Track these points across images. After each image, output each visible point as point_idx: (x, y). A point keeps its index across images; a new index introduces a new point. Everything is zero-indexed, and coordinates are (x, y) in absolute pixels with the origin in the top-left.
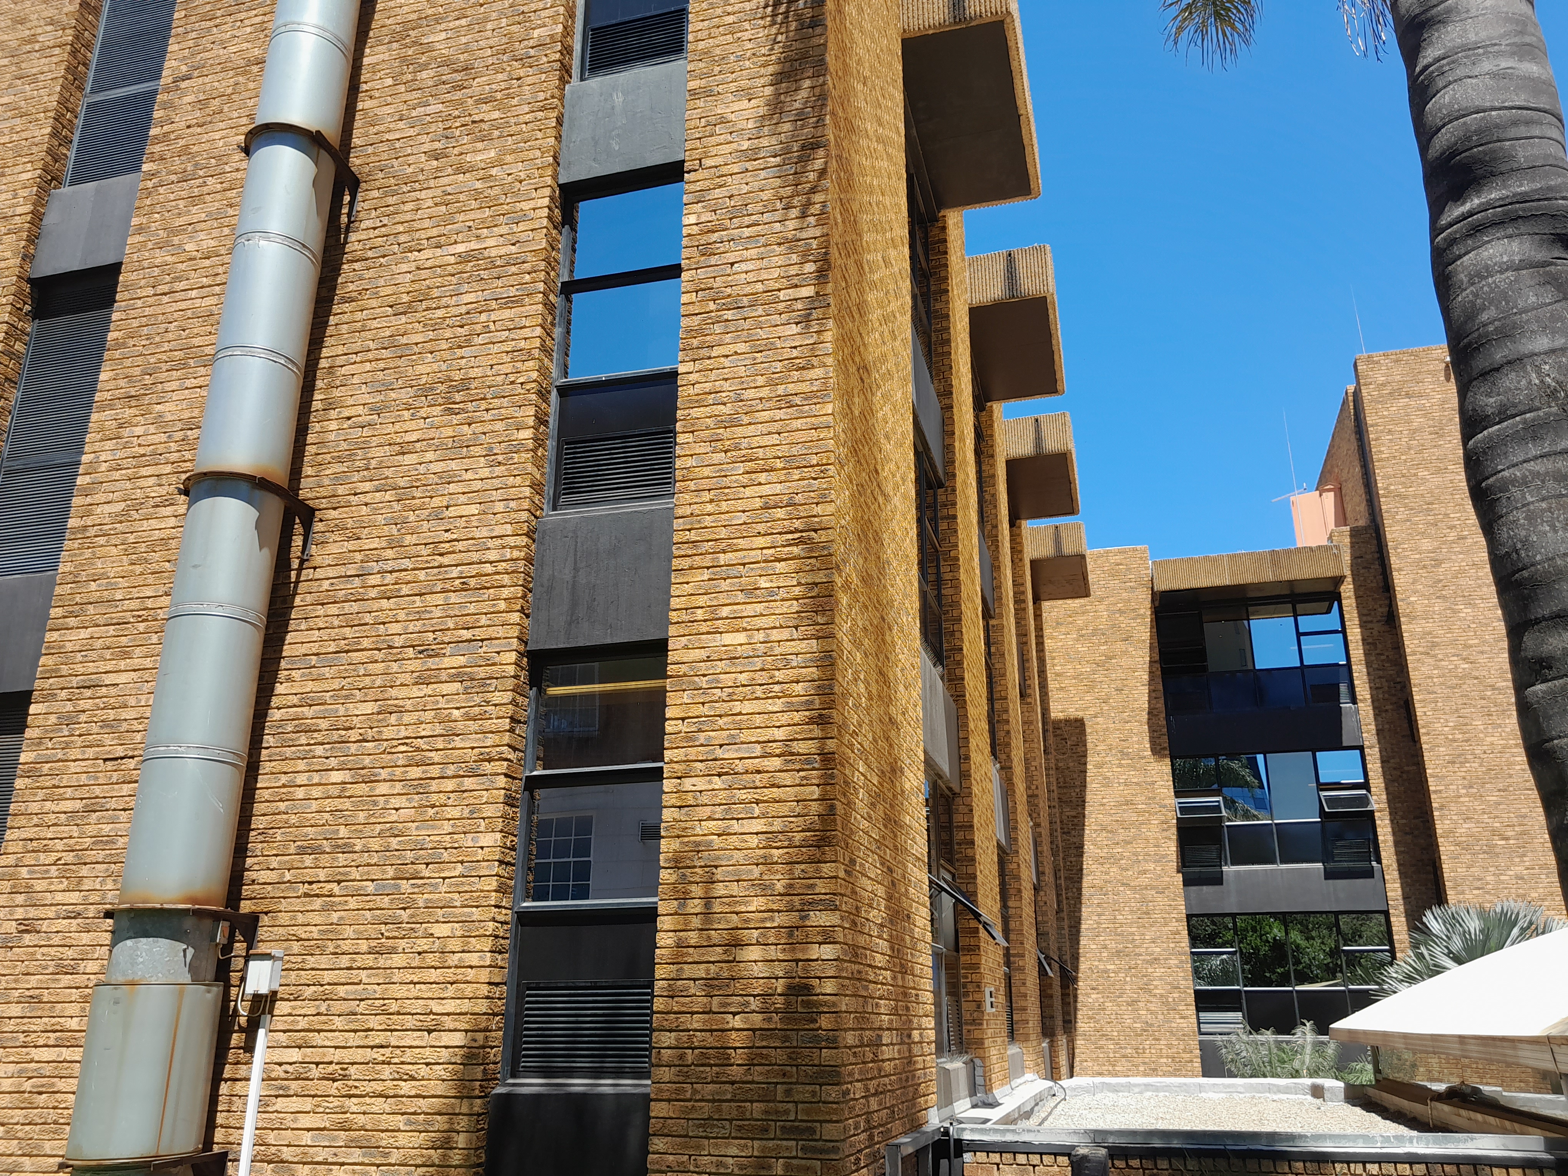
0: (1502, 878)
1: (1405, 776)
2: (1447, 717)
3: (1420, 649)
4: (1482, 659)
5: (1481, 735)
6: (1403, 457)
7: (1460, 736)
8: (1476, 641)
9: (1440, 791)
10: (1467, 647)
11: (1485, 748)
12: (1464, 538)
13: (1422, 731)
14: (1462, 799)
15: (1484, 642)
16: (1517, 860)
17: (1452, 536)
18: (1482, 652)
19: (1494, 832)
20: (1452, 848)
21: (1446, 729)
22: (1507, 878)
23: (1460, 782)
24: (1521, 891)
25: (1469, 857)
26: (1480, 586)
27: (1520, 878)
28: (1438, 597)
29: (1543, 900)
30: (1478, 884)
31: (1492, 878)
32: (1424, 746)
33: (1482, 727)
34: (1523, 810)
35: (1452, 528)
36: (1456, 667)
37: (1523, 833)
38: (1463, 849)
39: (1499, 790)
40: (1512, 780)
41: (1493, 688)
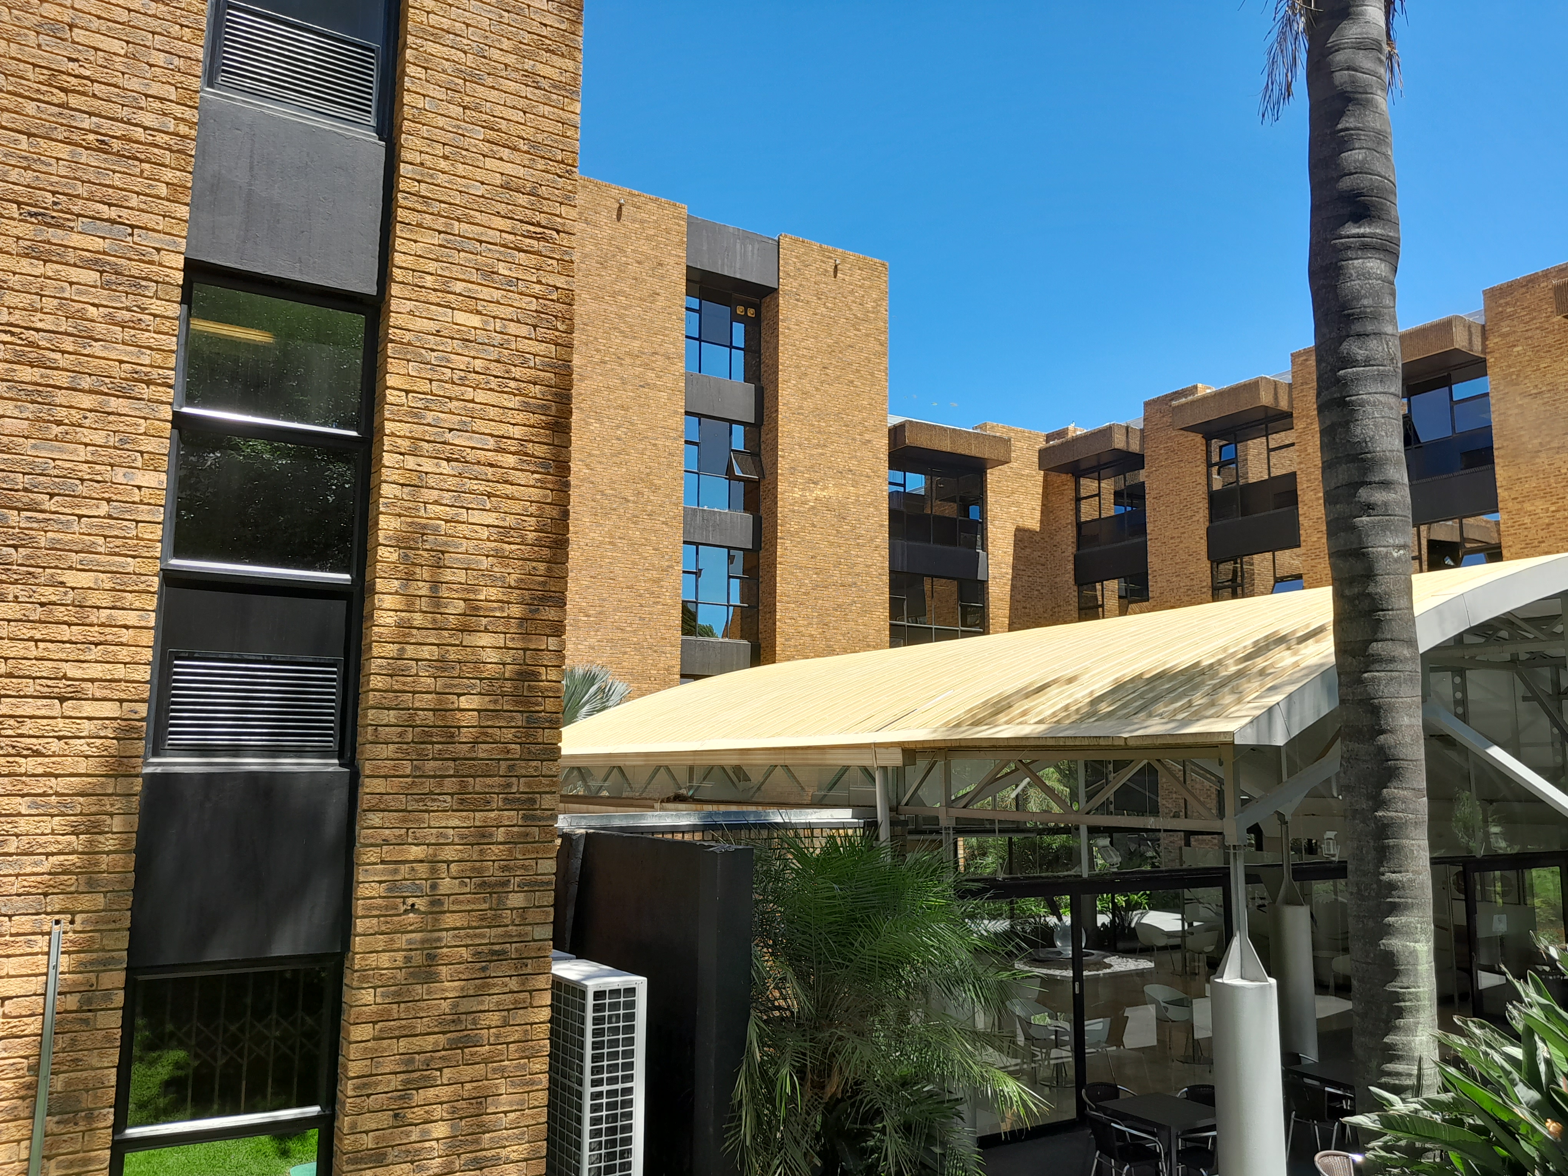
4: (599, 468)
5: (587, 530)
8: (598, 452)
10: (590, 455)
11: (588, 541)
12: (605, 363)
15: (603, 454)
16: (593, 634)
17: (597, 358)
18: (600, 462)
19: (581, 610)
22: (583, 647)
24: (591, 658)
26: (609, 408)
27: (592, 648)
31: (573, 646)
33: (588, 524)
34: (605, 595)
35: (598, 351)
36: (580, 471)
37: (601, 613)
39: (591, 577)
40: (601, 570)
41: (603, 493)
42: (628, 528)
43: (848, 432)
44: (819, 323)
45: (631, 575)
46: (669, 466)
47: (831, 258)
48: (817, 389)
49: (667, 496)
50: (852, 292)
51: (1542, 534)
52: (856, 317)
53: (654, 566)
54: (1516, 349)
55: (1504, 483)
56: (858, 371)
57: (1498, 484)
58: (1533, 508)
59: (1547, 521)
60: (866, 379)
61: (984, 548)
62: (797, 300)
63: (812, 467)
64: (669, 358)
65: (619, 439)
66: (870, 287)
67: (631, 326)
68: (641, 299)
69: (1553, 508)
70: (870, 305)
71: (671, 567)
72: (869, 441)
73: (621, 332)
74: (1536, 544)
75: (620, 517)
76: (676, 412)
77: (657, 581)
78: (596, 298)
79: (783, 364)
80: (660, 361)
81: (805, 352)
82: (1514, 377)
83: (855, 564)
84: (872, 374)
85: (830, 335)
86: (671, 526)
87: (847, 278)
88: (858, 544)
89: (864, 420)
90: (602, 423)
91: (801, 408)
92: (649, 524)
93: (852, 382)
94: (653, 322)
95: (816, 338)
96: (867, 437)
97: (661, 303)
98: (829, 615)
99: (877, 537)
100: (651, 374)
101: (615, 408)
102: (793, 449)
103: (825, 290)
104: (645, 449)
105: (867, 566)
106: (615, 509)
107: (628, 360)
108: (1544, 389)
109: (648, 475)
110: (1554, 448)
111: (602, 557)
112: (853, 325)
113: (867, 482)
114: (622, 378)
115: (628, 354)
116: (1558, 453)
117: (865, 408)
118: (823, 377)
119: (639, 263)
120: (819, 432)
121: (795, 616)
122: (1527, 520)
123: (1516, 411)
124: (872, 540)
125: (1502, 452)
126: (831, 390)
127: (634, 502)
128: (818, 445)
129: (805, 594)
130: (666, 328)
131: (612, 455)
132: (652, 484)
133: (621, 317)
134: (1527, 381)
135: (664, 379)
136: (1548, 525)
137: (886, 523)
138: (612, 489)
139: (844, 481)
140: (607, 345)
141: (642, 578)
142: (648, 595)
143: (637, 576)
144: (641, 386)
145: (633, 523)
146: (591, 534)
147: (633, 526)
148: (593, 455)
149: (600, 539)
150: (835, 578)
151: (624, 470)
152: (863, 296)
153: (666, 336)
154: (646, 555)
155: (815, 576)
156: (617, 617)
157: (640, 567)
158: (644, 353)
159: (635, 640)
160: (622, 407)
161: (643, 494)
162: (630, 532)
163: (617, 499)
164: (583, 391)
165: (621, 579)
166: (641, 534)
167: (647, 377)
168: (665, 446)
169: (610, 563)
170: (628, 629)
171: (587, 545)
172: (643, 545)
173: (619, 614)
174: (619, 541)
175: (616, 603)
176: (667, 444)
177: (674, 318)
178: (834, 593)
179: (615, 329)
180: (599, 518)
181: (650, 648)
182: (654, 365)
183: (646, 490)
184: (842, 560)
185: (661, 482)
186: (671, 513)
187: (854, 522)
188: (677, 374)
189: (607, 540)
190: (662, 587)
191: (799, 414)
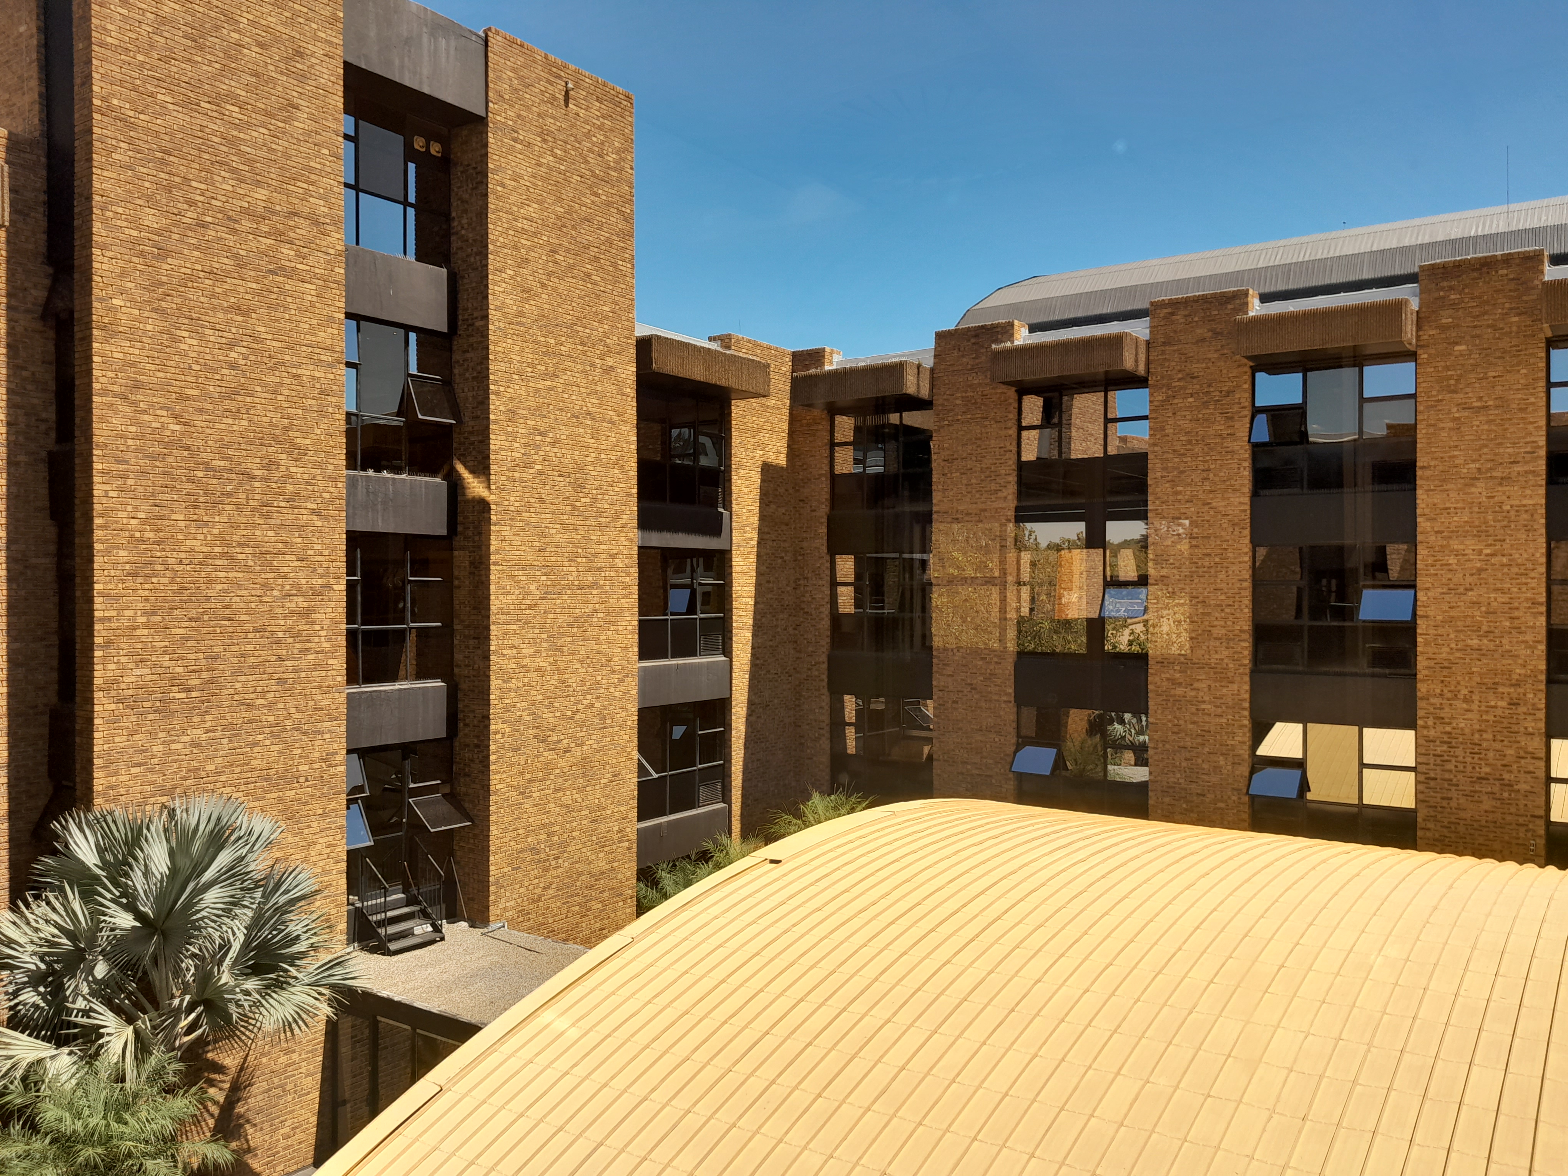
0: (174, 746)
1: (29, 573)
2: (137, 502)
3: (116, 388)
4: (199, 421)
5: (180, 536)
6: (140, 57)
7: (151, 535)
8: (196, 392)
9: (109, 619)
10: (183, 397)
11: (183, 555)
12: (204, 225)
13: (97, 521)
14: (138, 632)
15: (206, 395)
16: (196, 719)
17: (190, 216)
18: (201, 411)
19: (175, 681)
20: (113, 706)
21: (133, 522)
22: (180, 746)
23: (140, 606)
24: (194, 763)
25: (133, 718)
26: (214, 309)
27: (196, 744)
28: (154, 310)
29: (219, 774)
30: (139, 758)
31: (161, 748)
32: (97, 546)
33: (182, 524)
34: (216, 649)
35: (192, 203)
36: (163, 427)
37: (211, 681)
38: (128, 707)
39: (190, 620)
40: (209, 605)
41: (207, 466)
42: (255, 526)
43: (584, 353)
44: (544, 179)
45: (263, 608)
46: (321, 412)
47: (559, 77)
48: (543, 285)
49: (318, 465)
50: (588, 135)
51: (1469, 579)
52: (594, 175)
53: (299, 589)
54: (1457, 348)
55: (1427, 511)
56: (596, 259)
57: (1418, 511)
58: (1462, 547)
59: (1478, 565)
60: (608, 272)
61: (728, 505)
62: (515, 140)
63: (538, 408)
64: (316, 223)
65: (233, 366)
66: (612, 130)
67: (250, 162)
68: (267, 114)
69: (1488, 551)
70: (612, 158)
71: (329, 587)
72: (612, 368)
73: (233, 171)
74: (1461, 590)
75: (239, 507)
76: (331, 319)
77: (305, 614)
78: (186, 104)
79: (494, 243)
80: (303, 230)
81: (525, 224)
82: (1452, 382)
83: (596, 555)
84: (615, 265)
85: (560, 199)
86: (326, 517)
87: (582, 112)
88: (600, 525)
89: (606, 335)
90: (202, 338)
91: (521, 314)
92: (289, 517)
93: (589, 276)
94: (288, 157)
95: (540, 203)
96: (610, 361)
97: (301, 123)
98: (563, 635)
99: (623, 512)
100: (287, 251)
101: (226, 311)
102: (510, 380)
103: (553, 128)
104: (281, 384)
105: (611, 556)
106: (229, 494)
107: (246, 224)
108: (1491, 403)
109: (286, 429)
110: (1495, 478)
111: (210, 582)
112: (590, 188)
113: (611, 430)
114: (236, 256)
115: (245, 211)
116: (1501, 484)
117: (606, 317)
118: (551, 267)
119: (260, 45)
120: (546, 354)
121: (516, 642)
122: (1452, 560)
123: (1451, 425)
124: (617, 517)
125: (1428, 473)
126: (562, 287)
127: (264, 479)
128: (545, 375)
129: (530, 607)
130: (311, 170)
131: (222, 398)
132: (294, 446)
133: (231, 142)
134: (1468, 390)
135: (311, 260)
136: (1480, 570)
137: (635, 491)
138: (223, 459)
139: (581, 430)
140: (208, 194)
141: (280, 611)
142: (290, 640)
143: (271, 609)
144: (271, 272)
145: (262, 516)
146: (188, 543)
147: (261, 521)
148: (188, 398)
149: (205, 549)
150: (571, 578)
151: (244, 423)
152: (602, 143)
153: (312, 183)
154: (286, 570)
155: (544, 578)
156: (238, 685)
157: (276, 593)
158: (274, 213)
159: (272, 718)
160: (237, 309)
161: (278, 464)
162: (258, 533)
163: (233, 476)
164: (164, 279)
165: (243, 617)
166: (277, 534)
167: (280, 256)
168: (314, 378)
169: (224, 591)
170: (259, 702)
171: (181, 563)
172: (280, 553)
173: (243, 679)
174: (238, 550)
175: (236, 660)
176: (317, 374)
177: (326, 152)
178: (569, 601)
179: (221, 163)
180: (202, 512)
181: (297, 730)
182: (292, 234)
183: (284, 456)
184: (580, 550)
185: (308, 442)
186: (325, 495)
187: (594, 492)
188: (332, 251)
189: (217, 550)
190: (313, 623)
191: (518, 324)
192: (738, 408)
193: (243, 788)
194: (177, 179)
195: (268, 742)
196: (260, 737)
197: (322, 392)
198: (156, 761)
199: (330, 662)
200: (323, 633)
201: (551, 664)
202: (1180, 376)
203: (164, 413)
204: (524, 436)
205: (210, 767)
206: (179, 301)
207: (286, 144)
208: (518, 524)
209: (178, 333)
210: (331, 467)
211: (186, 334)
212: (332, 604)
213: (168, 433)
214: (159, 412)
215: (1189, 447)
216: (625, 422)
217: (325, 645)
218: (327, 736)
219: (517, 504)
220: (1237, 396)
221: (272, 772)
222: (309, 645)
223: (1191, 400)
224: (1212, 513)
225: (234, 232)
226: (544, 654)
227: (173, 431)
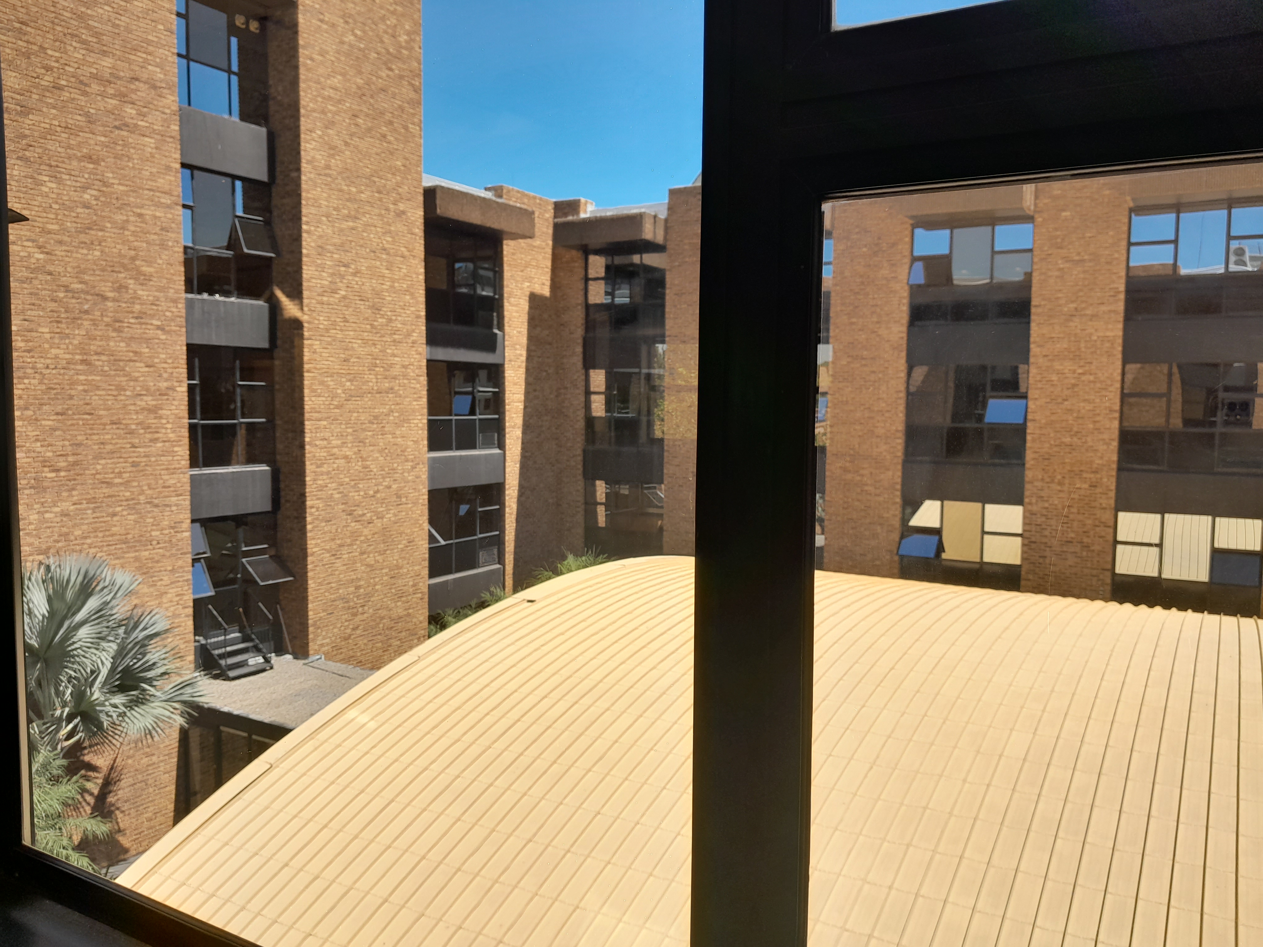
42: (108, 338)
43: (380, 200)
44: (346, 55)
45: (118, 405)
46: (163, 245)
48: (347, 144)
49: (161, 289)
50: (383, 19)
51: (1066, 392)
52: (388, 53)
53: (148, 390)
54: (1064, 214)
55: (1037, 339)
56: (391, 123)
57: (1032, 339)
58: (1061, 367)
59: (1073, 381)
60: (400, 134)
61: (501, 327)
62: (322, 21)
63: (342, 245)
64: (154, 87)
65: (87, 206)
66: (403, 15)
67: (97, 35)
69: (1080, 371)
70: (403, 38)
71: (173, 389)
72: (403, 212)
73: (84, 42)
74: (1060, 400)
75: (94, 323)
76: (168, 168)
77: (153, 410)
79: (305, 107)
80: (143, 92)
81: (332, 93)
82: (1059, 240)
83: (391, 365)
84: (406, 128)
86: (168, 332)
88: (394, 341)
89: (399, 185)
90: (60, 181)
91: (328, 167)
92: (138, 331)
93: (384, 136)
94: (130, 32)
95: (343, 75)
96: (402, 207)
98: (364, 430)
99: (413, 331)
100: (130, 110)
101: (80, 160)
102: (320, 222)
103: (353, 12)
104: (127, 221)
105: (404, 367)
106: (86, 312)
107: (95, 87)
108: (1086, 257)
109: (133, 259)
110: (1087, 315)
111: (73, 384)
112: (385, 63)
113: (402, 263)
114: (87, 115)
115: (94, 76)
116: (1091, 320)
117: (399, 170)
118: (353, 129)
120: (348, 200)
121: (327, 435)
122: (1054, 378)
123: (1057, 273)
124: (409, 335)
125: (1039, 310)
126: (362, 146)
127: (114, 300)
128: (348, 217)
129: (337, 407)
130: (149, 43)
131: (78, 232)
132: (140, 273)
134: (1070, 247)
135: (150, 118)
136: (1074, 385)
137: (423, 313)
138: (81, 283)
139: (378, 263)
140: (62, 61)
141: (132, 408)
142: (142, 431)
143: (125, 406)
144: (116, 127)
145: (115, 330)
146: (54, 351)
147: (114, 334)
148: (49, 232)
149: (67, 356)
150: (371, 384)
151: (97, 253)
152: (395, 26)
153: (150, 54)
154: (137, 374)
155: (348, 384)
156: (99, 467)
157: (128, 393)
158: (119, 78)
159: (128, 494)
160: (89, 158)
161: (126, 288)
162: (112, 344)
163: (89, 297)
164: (27, 132)
165: (102, 413)
166: (128, 345)
167: (124, 115)
168: (156, 217)
169: (85, 391)
170: (117, 481)
171: (47, 367)
172: (131, 361)
173: (103, 462)
174: (95, 357)
175: (96, 447)
176: (158, 214)
177: (161, 27)
178: (370, 403)
179: (73, 35)
180: (63, 326)
181: (149, 503)
182: (133, 96)
183: (131, 281)
184: (378, 362)
185: (152, 270)
186: (168, 314)
187: (389, 313)
188: (168, 111)
189: (78, 357)
190: (161, 417)
191: (326, 175)
192: (509, 247)
193: (105, 549)
194: (35, 48)
195: (125, 513)
196: (119, 509)
197: (162, 229)
198: (32, 527)
199: (176, 449)
200: (169, 426)
201: (355, 453)
202: (857, 230)
203: (30, 244)
204: (331, 267)
205: (78, 533)
206: (40, 151)
207: (128, 20)
208: (326, 339)
209: (40, 177)
210: (172, 291)
211: (46, 179)
212: (176, 403)
213: (33, 260)
214: (26, 244)
215: (862, 287)
216: (414, 256)
217: (171, 435)
218: (174, 508)
219: (325, 323)
220: (900, 247)
221: (130, 536)
222: (157, 435)
223: (865, 249)
224: (878, 339)
225: (85, 94)
226: (350, 445)
227: (38, 260)
